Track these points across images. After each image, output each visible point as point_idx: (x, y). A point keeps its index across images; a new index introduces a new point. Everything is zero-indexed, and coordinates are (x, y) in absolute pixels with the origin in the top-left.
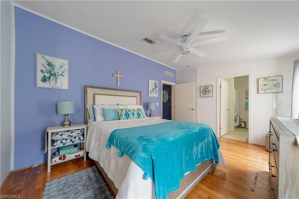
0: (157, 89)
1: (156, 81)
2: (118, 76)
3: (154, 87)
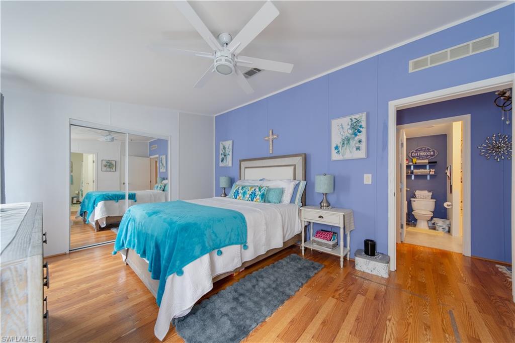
0: (362, 136)
1: (353, 117)
2: (271, 137)
3: (348, 132)
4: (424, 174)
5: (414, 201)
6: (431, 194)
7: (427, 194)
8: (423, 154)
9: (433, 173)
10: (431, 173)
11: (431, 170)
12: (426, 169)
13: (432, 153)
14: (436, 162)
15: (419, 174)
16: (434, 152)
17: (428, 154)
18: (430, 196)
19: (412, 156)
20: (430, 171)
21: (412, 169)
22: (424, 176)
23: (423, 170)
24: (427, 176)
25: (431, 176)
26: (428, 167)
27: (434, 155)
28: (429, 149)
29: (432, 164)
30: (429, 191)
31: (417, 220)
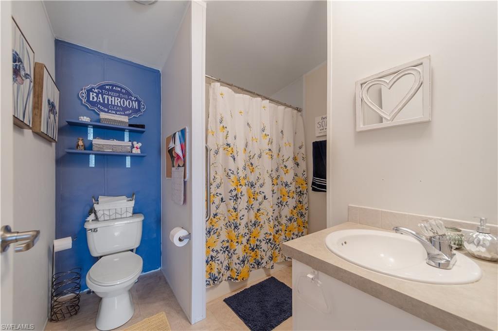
4: (119, 151)
5: (95, 230)
6: (132, 203)
7: (125, 205)
8: (117, 101)
9: (139, 151)
10: (135, 151)
11: (135, 143)
12: (123, 140)
13: (135, 105)
14: (143, 126)
15: (108, 150)
16: (139, 102)
17: (126, 103)
18: (131, 210)
19: (88, 101)
20: (133, 147)
21: (91, 137)
22: (116, 158)
23: (115, 142)
24: (124, 156)
25: (133, 157)
26: (127, 135)
27: (139, 110)
28: (128, 94)
29: (137, 130)
30: (130, 196)
31: (101, 299)
